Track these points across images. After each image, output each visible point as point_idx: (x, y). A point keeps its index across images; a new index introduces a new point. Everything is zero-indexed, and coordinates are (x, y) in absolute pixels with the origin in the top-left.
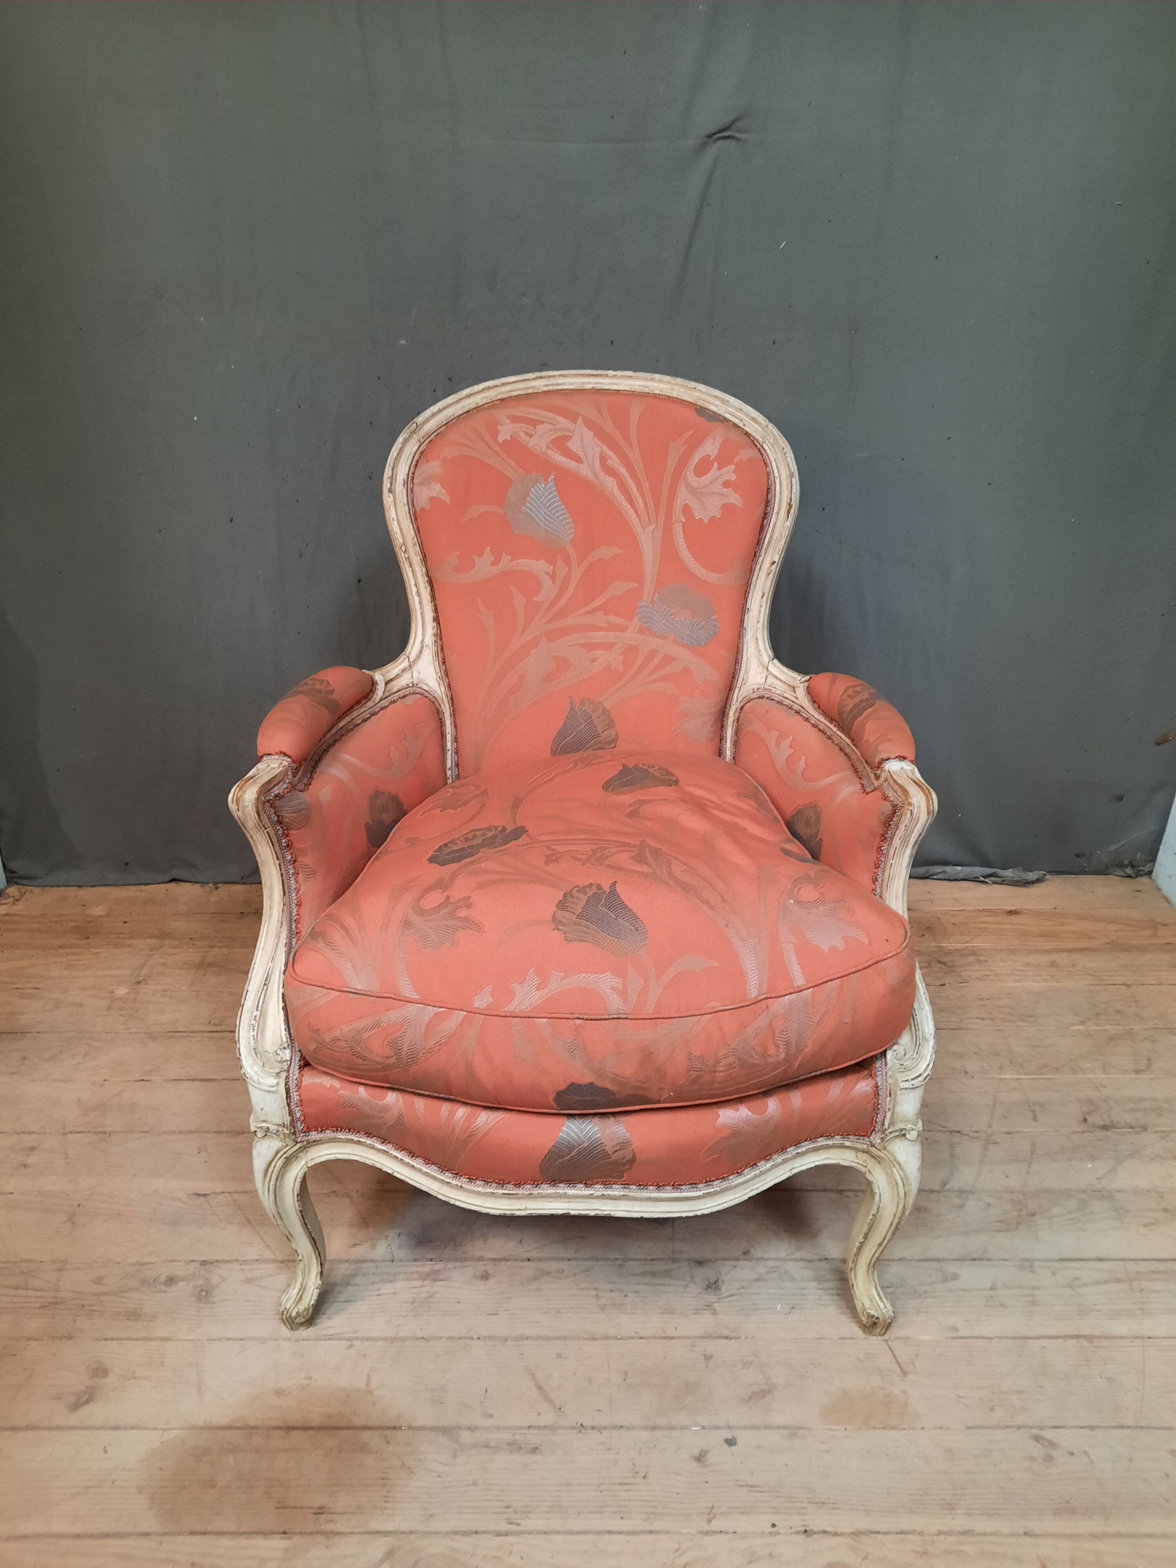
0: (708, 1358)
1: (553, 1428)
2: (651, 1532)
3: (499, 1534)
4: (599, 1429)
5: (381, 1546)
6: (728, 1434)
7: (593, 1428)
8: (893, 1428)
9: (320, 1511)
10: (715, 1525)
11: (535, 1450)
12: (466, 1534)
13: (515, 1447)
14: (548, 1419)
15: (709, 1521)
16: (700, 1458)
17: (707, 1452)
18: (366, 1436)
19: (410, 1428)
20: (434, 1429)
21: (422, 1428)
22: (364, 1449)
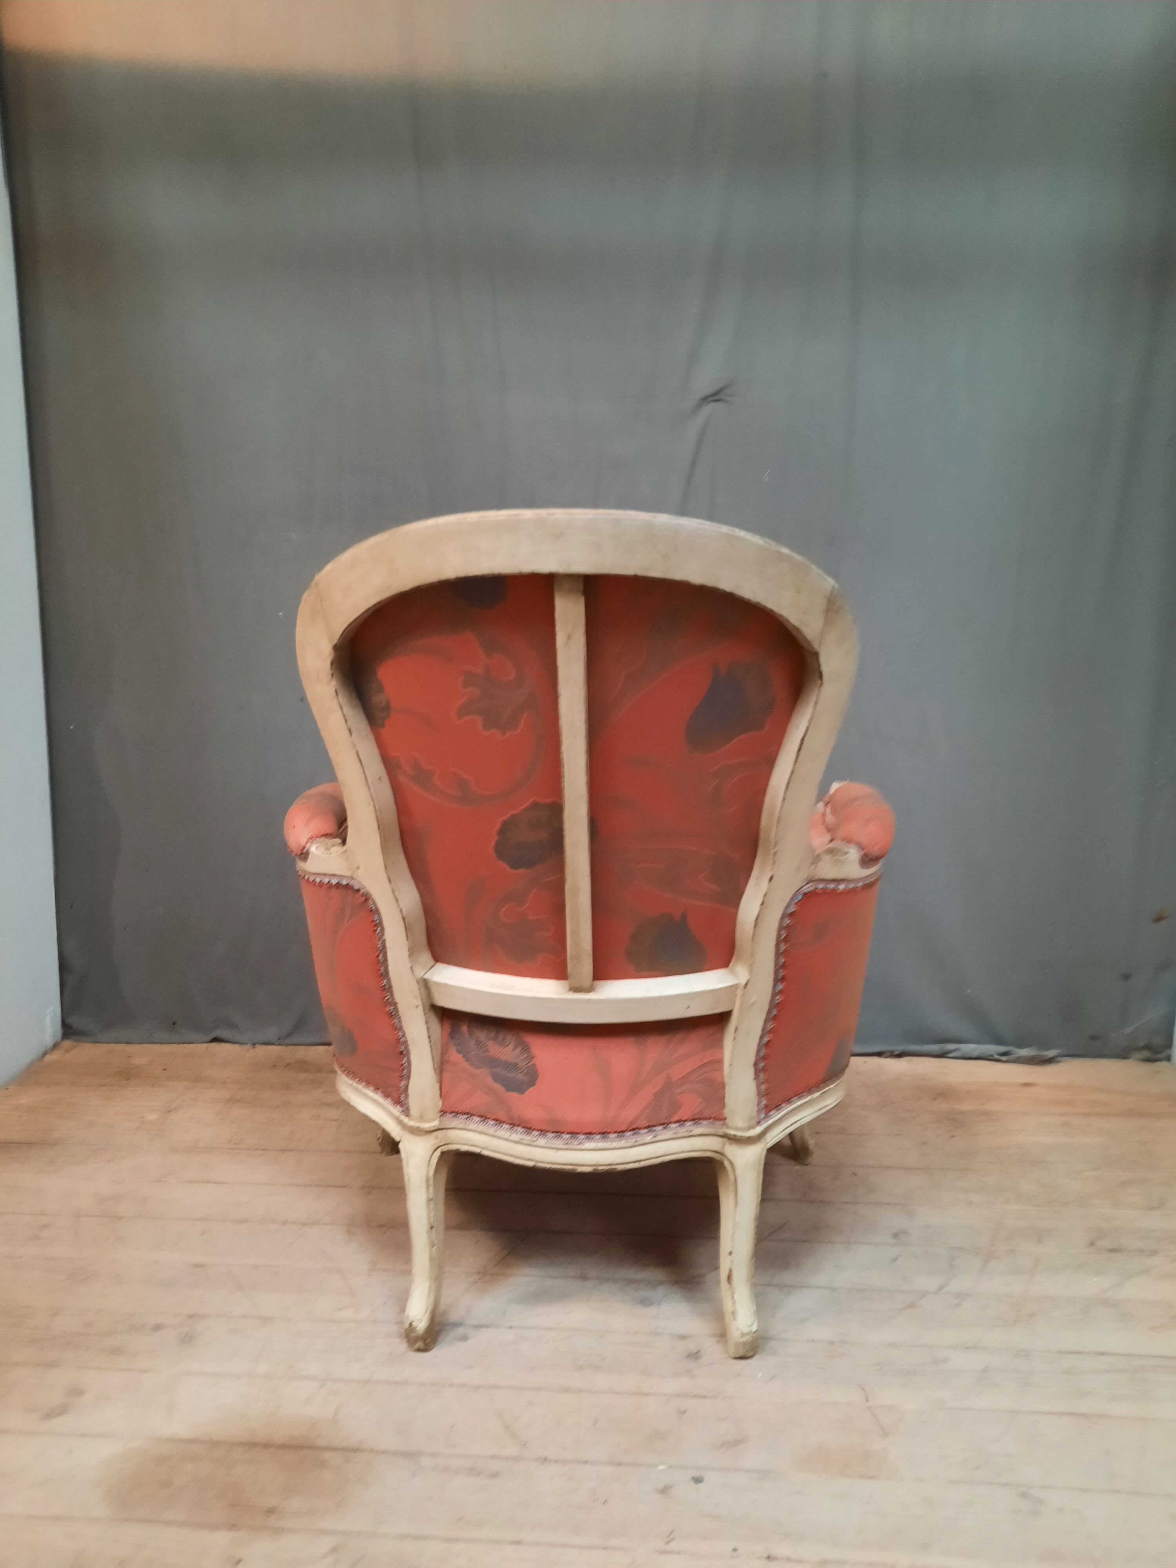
0: (682, 1412)
1: (516, 1459)
2: (605, 1548)
3: (448, 1540)
4: (565, 1462)
5: (328, 1543)
6: (697, 1474)
7: (557, 1461)
8: (871, 1478)
9: (271, 1511)
10: (674, 1545)
11: (495, 1475)
12: (417, 1538)
13: (474, 1472)
14: (511, 1450)
15: (668, 1542)
16: (664, 1491)
17: (671, 1487)
18: (327, 1455)
19: (372, 1451)
20: (395, 1453)
21: (384, 1452)
22: (323, 1464)
